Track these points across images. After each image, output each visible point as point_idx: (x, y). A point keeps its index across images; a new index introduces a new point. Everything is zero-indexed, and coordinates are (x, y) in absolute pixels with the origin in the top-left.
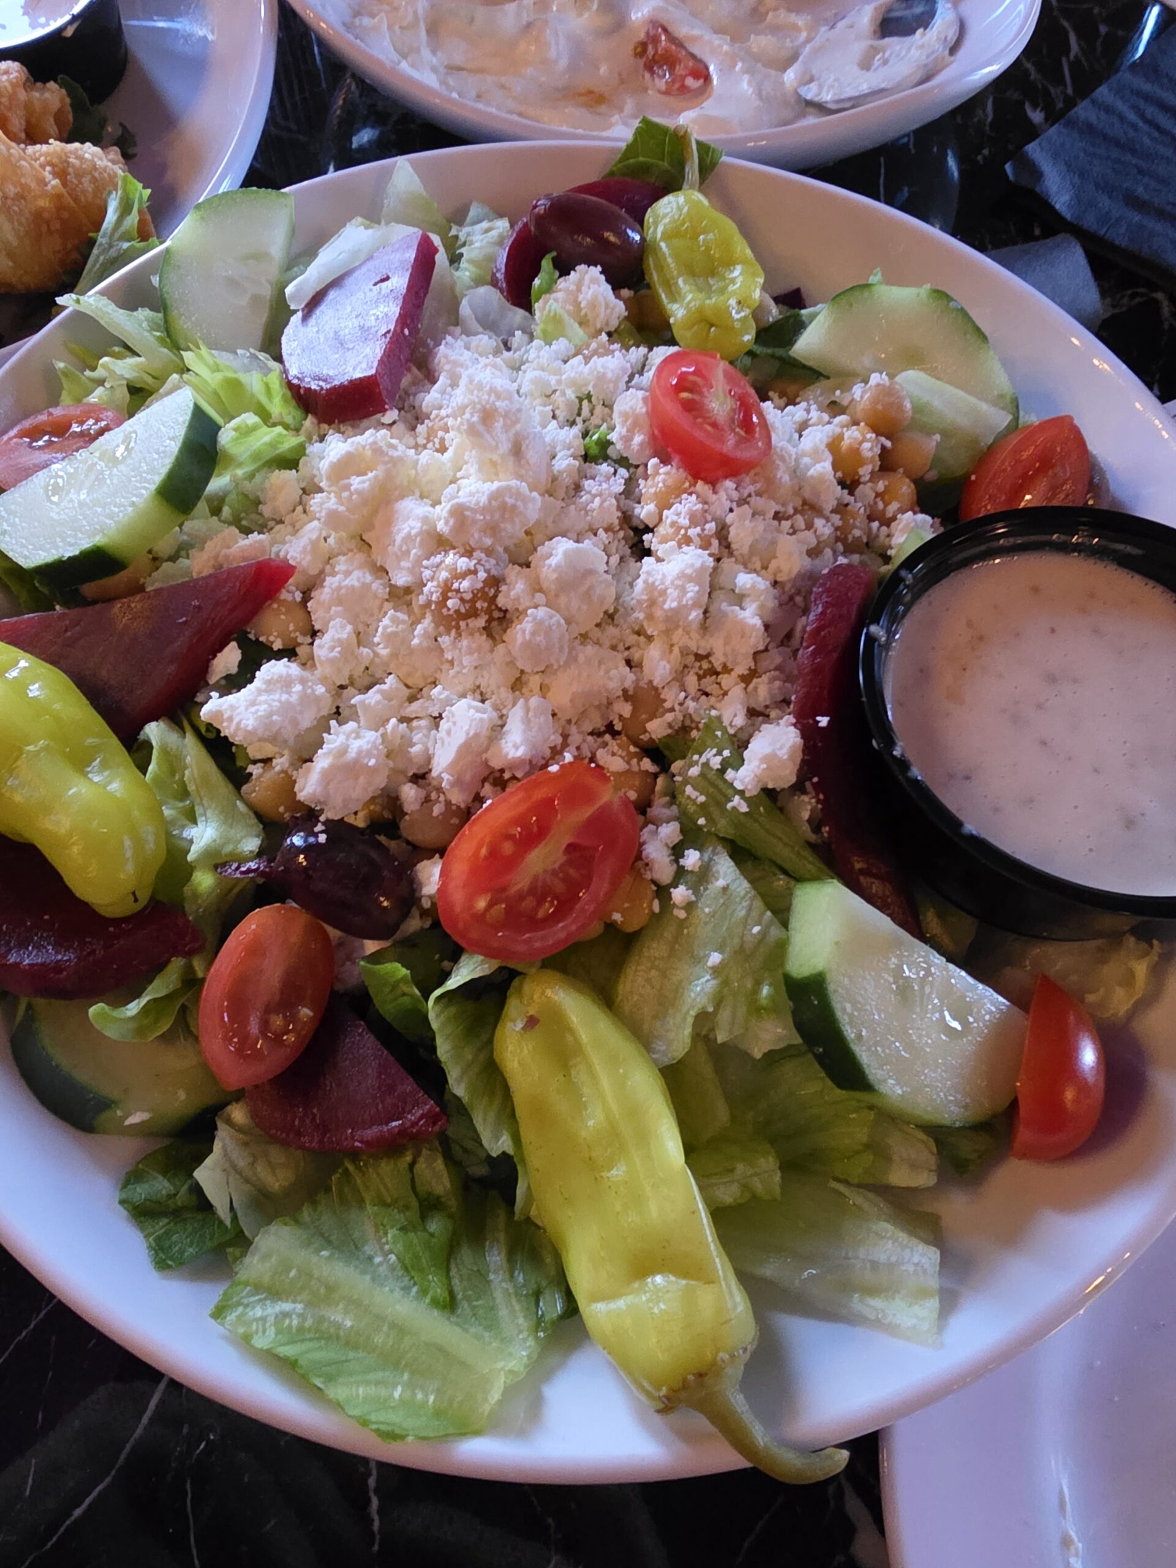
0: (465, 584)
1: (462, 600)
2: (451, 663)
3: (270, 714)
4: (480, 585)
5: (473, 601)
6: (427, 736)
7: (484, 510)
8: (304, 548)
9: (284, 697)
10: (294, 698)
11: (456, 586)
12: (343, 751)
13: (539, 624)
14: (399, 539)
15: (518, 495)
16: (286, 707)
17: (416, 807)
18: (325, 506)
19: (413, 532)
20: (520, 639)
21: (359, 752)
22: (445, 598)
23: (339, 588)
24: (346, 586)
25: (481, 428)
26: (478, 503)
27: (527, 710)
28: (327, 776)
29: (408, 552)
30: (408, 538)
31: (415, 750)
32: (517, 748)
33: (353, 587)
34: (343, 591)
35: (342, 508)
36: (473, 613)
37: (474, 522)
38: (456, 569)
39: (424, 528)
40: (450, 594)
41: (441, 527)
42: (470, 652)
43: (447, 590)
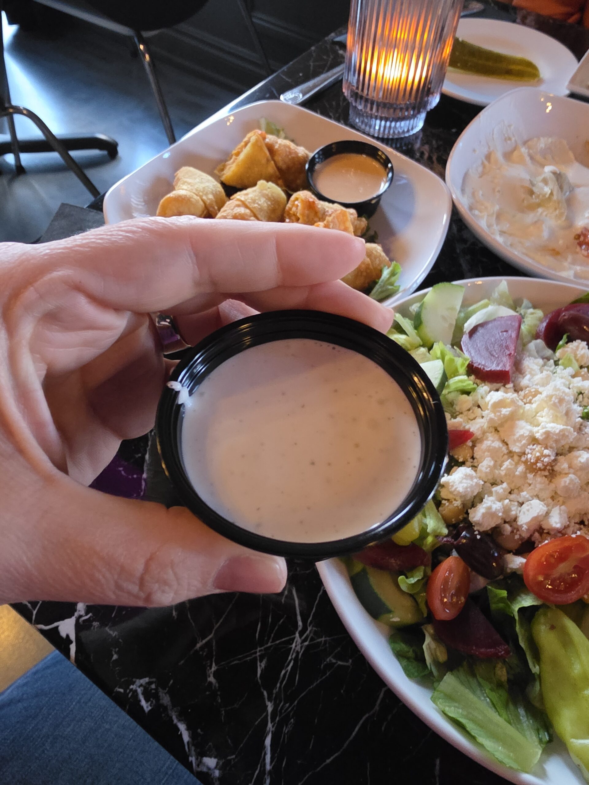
0: (546, 460)
1: (543, 465)
2: (530, 485)
3: (467, 488)
4: (550, 461)
5: (546, 466)
6: (517, 509)
7: (557, 434)
8: (478, 428)
9: (471, 483)
10: (474, 484)
11: (542, 459)
12: (490, 508)
13: (571, 480)
14: (517, 435)
15: (570, 432)
16: (472, 486)
17: (509, 533)
18: (489, 416)
19: (525, 435)
20: (562, 484)
21: (496, 509)
22: (537, 462)
23: (490, 446)
24: (493, 446)
25: (558, 404)
26: (555, 432)
27: (560, 510)
28: (484, 515)
29: (521, 441)
30: (522, 436)
31: (513, 513)
32: (557, 523)
33: (495, 447)
34: (491, 448)
35: (496, 418)
36: (544, 470)
37: (553, 438)
38: (543, 453)
39: (530, 434)
40: (539, 461)
41: (538, 436)
42: (540, 483)
43: (538, 459)
